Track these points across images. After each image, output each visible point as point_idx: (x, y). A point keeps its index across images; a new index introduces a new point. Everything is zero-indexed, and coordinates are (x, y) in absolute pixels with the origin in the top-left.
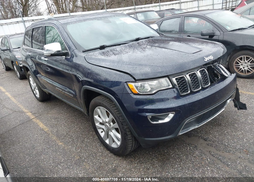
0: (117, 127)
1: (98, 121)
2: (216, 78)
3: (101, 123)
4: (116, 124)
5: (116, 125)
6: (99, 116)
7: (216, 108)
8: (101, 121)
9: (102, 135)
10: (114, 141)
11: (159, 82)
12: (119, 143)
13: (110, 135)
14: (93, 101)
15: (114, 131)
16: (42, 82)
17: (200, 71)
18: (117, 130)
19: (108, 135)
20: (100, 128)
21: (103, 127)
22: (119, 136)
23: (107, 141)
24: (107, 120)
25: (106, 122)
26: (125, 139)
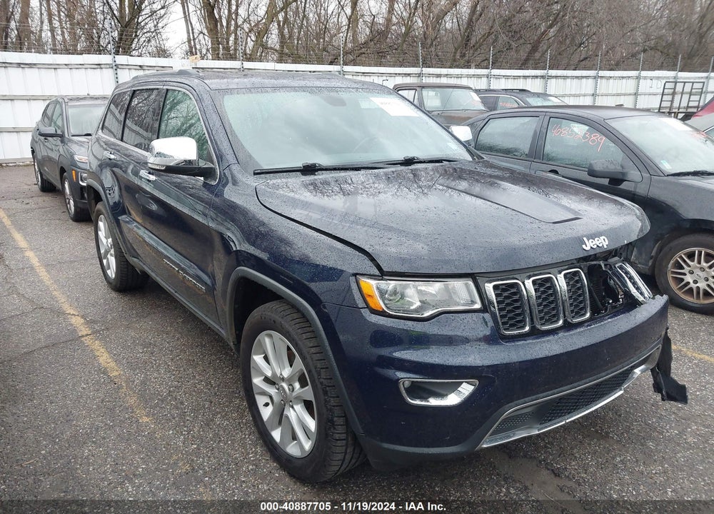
0: (311, 397)
1: (260, 373)
2: (611, 301)
3: (267, 380)
4: (309, 388)
5: (308, 393)
6: (266, 358)
7: (597, 385)
8: (269, 374)
9: (266, 413)
10: (294, 437)
11: (446, 288)
12: (308, 445)
13: (287, 417)
14: (256, 314)
15: (299, 408)
16: (129, 236)
17: (565, 275)
18: (308, 406)
19: (280, 417)
20: (264, 393)
21: (272, 391)
22: (312, 424)
23: (276, 435)
24: (286, 372)
25: (283, 379)
26: (327, 435)
